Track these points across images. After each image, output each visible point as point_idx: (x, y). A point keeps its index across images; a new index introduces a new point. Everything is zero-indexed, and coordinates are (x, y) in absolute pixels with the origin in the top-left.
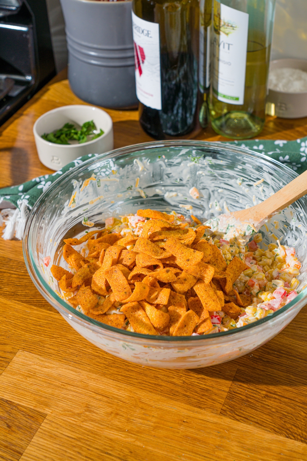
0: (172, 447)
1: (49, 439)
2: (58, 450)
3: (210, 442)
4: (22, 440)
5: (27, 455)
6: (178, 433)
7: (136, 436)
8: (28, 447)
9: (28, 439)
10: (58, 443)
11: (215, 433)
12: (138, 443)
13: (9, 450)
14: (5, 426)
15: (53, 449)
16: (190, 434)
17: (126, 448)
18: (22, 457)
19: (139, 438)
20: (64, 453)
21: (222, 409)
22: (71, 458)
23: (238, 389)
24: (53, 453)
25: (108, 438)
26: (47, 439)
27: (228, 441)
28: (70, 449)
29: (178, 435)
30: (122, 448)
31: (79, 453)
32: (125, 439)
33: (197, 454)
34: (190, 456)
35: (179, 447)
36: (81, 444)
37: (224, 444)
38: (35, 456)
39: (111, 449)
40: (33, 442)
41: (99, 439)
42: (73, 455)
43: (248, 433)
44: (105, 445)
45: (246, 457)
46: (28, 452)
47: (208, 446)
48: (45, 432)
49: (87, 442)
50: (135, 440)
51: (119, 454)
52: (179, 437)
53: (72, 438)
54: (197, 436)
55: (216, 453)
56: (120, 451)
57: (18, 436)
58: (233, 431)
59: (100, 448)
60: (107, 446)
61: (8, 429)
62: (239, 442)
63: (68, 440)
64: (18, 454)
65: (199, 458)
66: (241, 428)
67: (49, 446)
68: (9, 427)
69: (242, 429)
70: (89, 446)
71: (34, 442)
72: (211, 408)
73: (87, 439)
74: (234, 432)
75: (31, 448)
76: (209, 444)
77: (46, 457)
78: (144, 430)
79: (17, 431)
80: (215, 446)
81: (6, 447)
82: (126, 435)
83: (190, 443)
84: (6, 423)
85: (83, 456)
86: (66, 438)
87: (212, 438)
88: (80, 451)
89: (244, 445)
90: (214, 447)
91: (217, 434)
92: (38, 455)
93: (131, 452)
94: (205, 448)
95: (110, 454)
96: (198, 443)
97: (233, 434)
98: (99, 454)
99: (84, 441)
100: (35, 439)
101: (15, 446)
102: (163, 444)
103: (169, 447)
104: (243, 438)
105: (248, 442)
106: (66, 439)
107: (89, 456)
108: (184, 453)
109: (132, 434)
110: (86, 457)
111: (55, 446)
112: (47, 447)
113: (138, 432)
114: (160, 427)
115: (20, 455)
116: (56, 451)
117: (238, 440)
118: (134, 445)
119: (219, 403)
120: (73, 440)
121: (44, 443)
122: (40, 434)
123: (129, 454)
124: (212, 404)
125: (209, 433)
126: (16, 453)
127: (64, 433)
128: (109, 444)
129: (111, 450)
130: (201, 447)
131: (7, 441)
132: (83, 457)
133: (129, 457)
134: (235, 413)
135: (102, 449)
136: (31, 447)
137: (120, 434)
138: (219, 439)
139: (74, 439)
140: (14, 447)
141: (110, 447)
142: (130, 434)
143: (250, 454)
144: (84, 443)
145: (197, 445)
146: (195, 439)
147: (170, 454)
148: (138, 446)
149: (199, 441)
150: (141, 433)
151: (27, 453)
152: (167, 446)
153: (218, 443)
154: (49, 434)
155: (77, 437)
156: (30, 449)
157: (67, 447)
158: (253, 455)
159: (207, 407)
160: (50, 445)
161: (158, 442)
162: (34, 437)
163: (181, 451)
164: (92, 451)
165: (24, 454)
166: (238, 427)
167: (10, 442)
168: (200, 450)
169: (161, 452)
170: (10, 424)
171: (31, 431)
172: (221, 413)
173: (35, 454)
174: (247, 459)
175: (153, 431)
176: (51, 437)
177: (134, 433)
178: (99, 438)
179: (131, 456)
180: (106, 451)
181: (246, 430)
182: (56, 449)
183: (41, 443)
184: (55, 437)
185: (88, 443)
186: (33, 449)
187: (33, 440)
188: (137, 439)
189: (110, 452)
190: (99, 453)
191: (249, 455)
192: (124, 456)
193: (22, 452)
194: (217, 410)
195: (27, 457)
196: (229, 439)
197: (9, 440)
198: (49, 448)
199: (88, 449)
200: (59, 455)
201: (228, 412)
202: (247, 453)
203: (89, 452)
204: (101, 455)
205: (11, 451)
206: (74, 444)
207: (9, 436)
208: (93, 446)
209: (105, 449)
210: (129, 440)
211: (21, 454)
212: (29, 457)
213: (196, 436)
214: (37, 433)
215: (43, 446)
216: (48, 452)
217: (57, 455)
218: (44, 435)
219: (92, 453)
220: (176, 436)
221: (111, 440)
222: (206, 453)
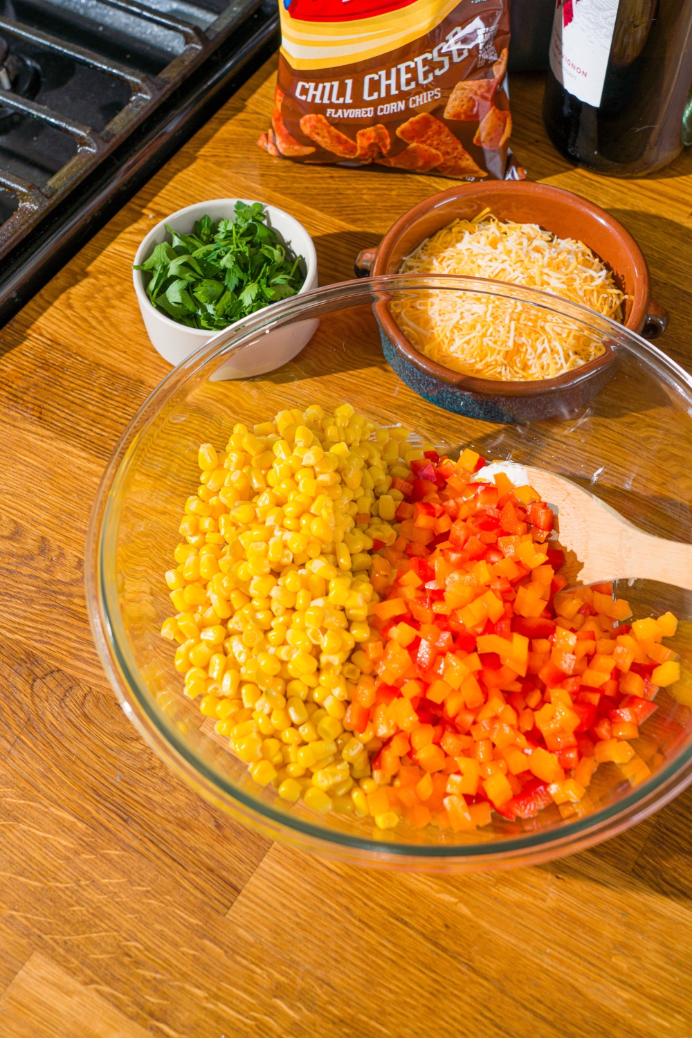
0: (527, 931)
1: (292, 869)
2: (308, 894)
3: (605, 933)
4: (241, 860)
5: (249, 895)
6: (544, 900)
7: (460, 894)
8: (252, 879)
9: (255, 860)
10: (309, 880)
11: (617, 915)
12: (464, 910)
13: (216, 878)
14: (211, 825)
15: (298, 892)
16: (566, 907)
17: (439, 915)
18: (240, 898)
19: (465, 897)
20: (319, 904)
21: (636, 863)
22: (331, 916)
23: (675, 822)
24: (298, 900)
25: (405, 887)
26: (289, 867)
27: (640, 937)
28: (331, 898)
29: (542, 906)
30: (431, 915)
31: (347, 909)
32: (438, 895)
33: (576, 955)
34: (561, 956)
35: (542, 933)
36: (354, 892)
37: (632, 943)
38: (264, 902)
39: (409, 911)
40: (262, 868)
41: (387, 886)
42: (336, 911)
43: (682, 927)
44: (399, 901)
45: (671, 978)
46: (252, 889)
47: (598, 941)
48: (286, 852)
49: (363, 888)
50: (456, 900)
51: (424, 927)
52: (543, 910)
53: (338, 874)
54: (580, 915)
55: (614, 960)
56: (426, 921)
57: (234, 849)
58: (652, 916)
59: (388, 906)
60: (404, 905)
61: (217, 831)
62: (663, 944)
63: (329, 878)
64: (232, 890)
65: (579, 964)
66: (669, 914)
67: (291, 884)
68: (218, 826)
69: (673, 915)
70: (368, 897)
71: (265, 870)
72: (616, 858)
73: (364, 881)
74: (656, 919)
75: (257, 882)
76: (601, 935)
77: (283, 905)
78: (477, 882)
79: (233, 839)
80: (613, 944)
81: (211, 870)
82: (441, 886)
83: (564, 928)
84: (213, 817)
85: (355, 917)
86: (326, 871)
87: (609, 924)
88: (351, 906)
89: (671, 952)
90: (611, 946)
91: (619, 916)
92: (270, 900)
93: (447, 926)
94: (592, 943)
95: (406, 924)
96: (579, 931)
97: (652, 923)
98: (386, 919)
99: (359, 885)
100: (266, 863)
101: (228, 871)
102: (512, 919)
103: (523, 928)
104: (672, 937)
105: (680, 947)
106: (324, 874)
107: (365, 920)
108: (550, 947)
109: (452, 885)
110: (360, 921)
111: (303, 885)
112: (287, 885)
113: (465, 884)
114: (508, 881)
115: (236, 894)
116: (305, 897)
117: (661, 939)
118: (454, 912)
119: (633, 847)
120: (338, 879)
121: (283, 874)
122: (276, 853)
123: (443, 929)
124: (618, 847)
125: (603, 911)
126: (229, 888)
127: (322, 860)
128: (407, 900)
129: (409, 915)
130: (585, 940)
131: (213, 858)
132: (353, 920)
133: (442, 935)
134: (661, 876)
135: (392, 909)
136: (257, 879)
137: (429, 883)
138: (622, 929)
139: (341, 876)
140: (224, 874)
141: (408, 907)
142: (449, 887)
143: (681, 974)
144: (358, 890)
145: (578, 935)
146: (575, 921)
147: (523, 946)
148: (462, 916)
149: (582, 925)
150: (470, 887)
151: (249, 891)
152: (519, 926)
153: (620, 938)
154: (294, 857)
155: (347, 874)
156: (255, 885)
157: (325, 893)
158: (686, 976)
159: (608, 854)
160: (294, 881)
161: (502, 914)
162: (265, 859)
163: (545, 941)
164: (373, 909)
165: (244, 892)
166: (664, 910)
167: (218, 862)
168: (582, 946)
169: (505, 937)
170: (221, 821)
171: (260, 844)
172: (633, 870)
173: (264, 896)
174: (674, 984)
175: (494, 887)
176: (297, 863)
177: (457, 885)
178: (388, 882)
179: (446, 935)
180: (399, 914)
181: (680, 919)
182: (305, 892)
183: (277, 875)
184: (303, 864)
185: (366, 890)
186: (260, 885)
187: (261, 864)
188: (461, 900)
189: (407, 919)
190: (386, 916)
191: (678, 976)
192: (433, 932)
193: (239, 887)
194: (627, 864)
195: (249, 899)
196: (642, 932)
197: (217, 857)
198: (292, 888)
199: (365, 904)
200: (310, 908)
201: (648, 872)
202: (675, 971)
203: (368, 911)
204: (390, 922)
205: (220, 881)
206: (340, 889)
207: (218, 847)
208: (376, 898)
209: (398, 909)
210: (446, 898)
211: (239, 892)
212: (252, 901)
213: (577, 913)
214: (271, 850)
215: (280, 880)
216: (288, 897)
217: (305, 905)
218: (283, 858)
219: (372, 914)
220: (538, 907)
221: (411, 892)
222: (594, 956)
